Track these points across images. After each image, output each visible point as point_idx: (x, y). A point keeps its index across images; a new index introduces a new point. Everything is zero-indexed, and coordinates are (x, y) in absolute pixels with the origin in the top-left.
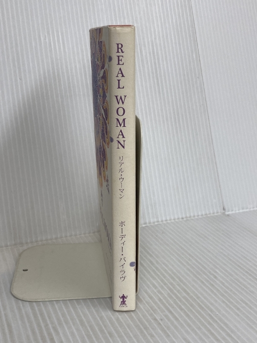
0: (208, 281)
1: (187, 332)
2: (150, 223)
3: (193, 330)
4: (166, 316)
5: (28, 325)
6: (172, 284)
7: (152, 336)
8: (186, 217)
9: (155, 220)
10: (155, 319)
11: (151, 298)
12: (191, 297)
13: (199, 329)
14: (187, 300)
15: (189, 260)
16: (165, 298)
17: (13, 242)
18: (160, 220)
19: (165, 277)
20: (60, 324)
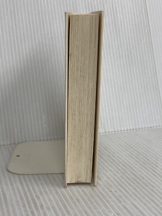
0: (151, 168)
1: (135, 200)
2: (109, 132)
3: (139, 198)
4: (119, 190)
5: (17, 194)
6: (124, 170)
7: (108, 202)
8: (136, 129)
9: (113, 130)
10: (111, 191)
11: (108, 178)
12: (138, 178)
13: (144, 198)
14: (135, 180)
15: (138, 155)
16: (119, 178)
17: (9, 143)
18: (116, 130)
19: (119, 165)
20: (41, 193)
